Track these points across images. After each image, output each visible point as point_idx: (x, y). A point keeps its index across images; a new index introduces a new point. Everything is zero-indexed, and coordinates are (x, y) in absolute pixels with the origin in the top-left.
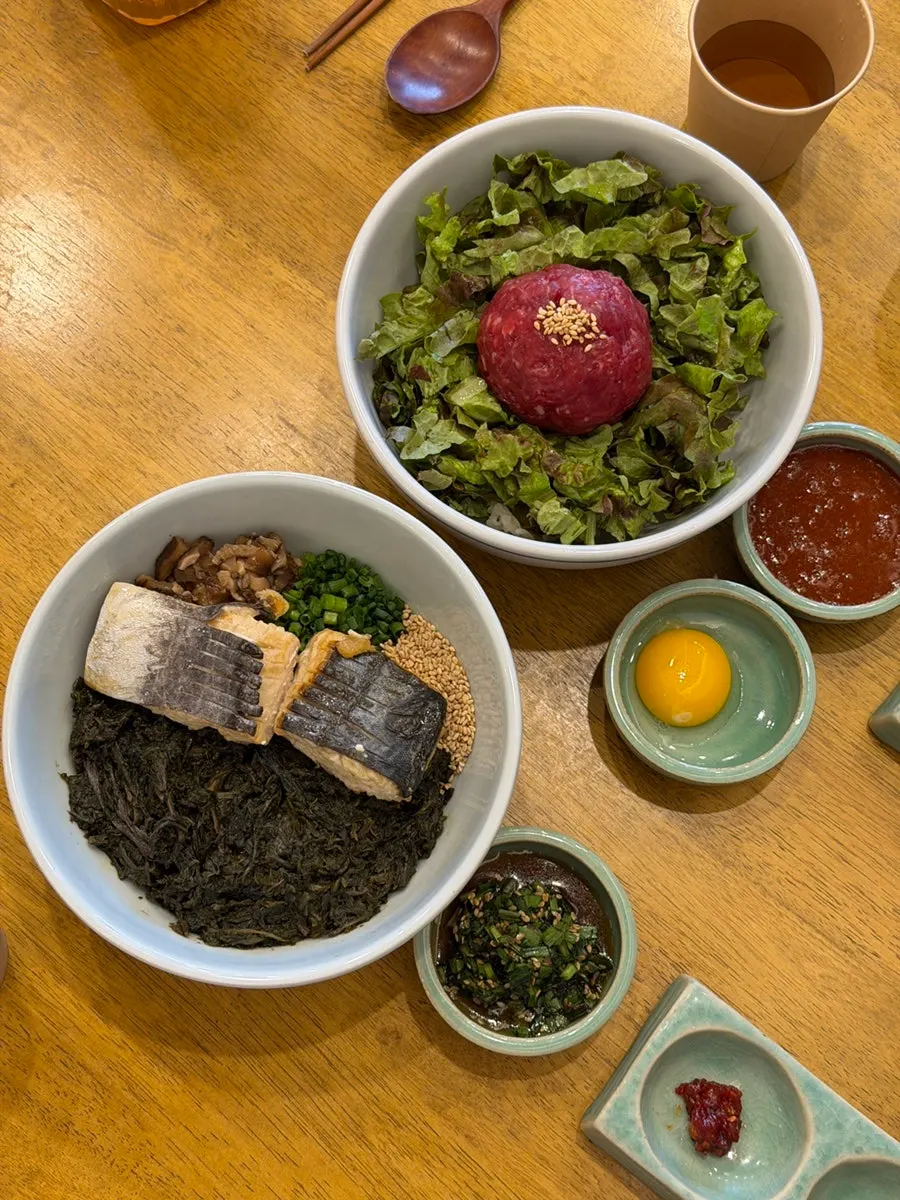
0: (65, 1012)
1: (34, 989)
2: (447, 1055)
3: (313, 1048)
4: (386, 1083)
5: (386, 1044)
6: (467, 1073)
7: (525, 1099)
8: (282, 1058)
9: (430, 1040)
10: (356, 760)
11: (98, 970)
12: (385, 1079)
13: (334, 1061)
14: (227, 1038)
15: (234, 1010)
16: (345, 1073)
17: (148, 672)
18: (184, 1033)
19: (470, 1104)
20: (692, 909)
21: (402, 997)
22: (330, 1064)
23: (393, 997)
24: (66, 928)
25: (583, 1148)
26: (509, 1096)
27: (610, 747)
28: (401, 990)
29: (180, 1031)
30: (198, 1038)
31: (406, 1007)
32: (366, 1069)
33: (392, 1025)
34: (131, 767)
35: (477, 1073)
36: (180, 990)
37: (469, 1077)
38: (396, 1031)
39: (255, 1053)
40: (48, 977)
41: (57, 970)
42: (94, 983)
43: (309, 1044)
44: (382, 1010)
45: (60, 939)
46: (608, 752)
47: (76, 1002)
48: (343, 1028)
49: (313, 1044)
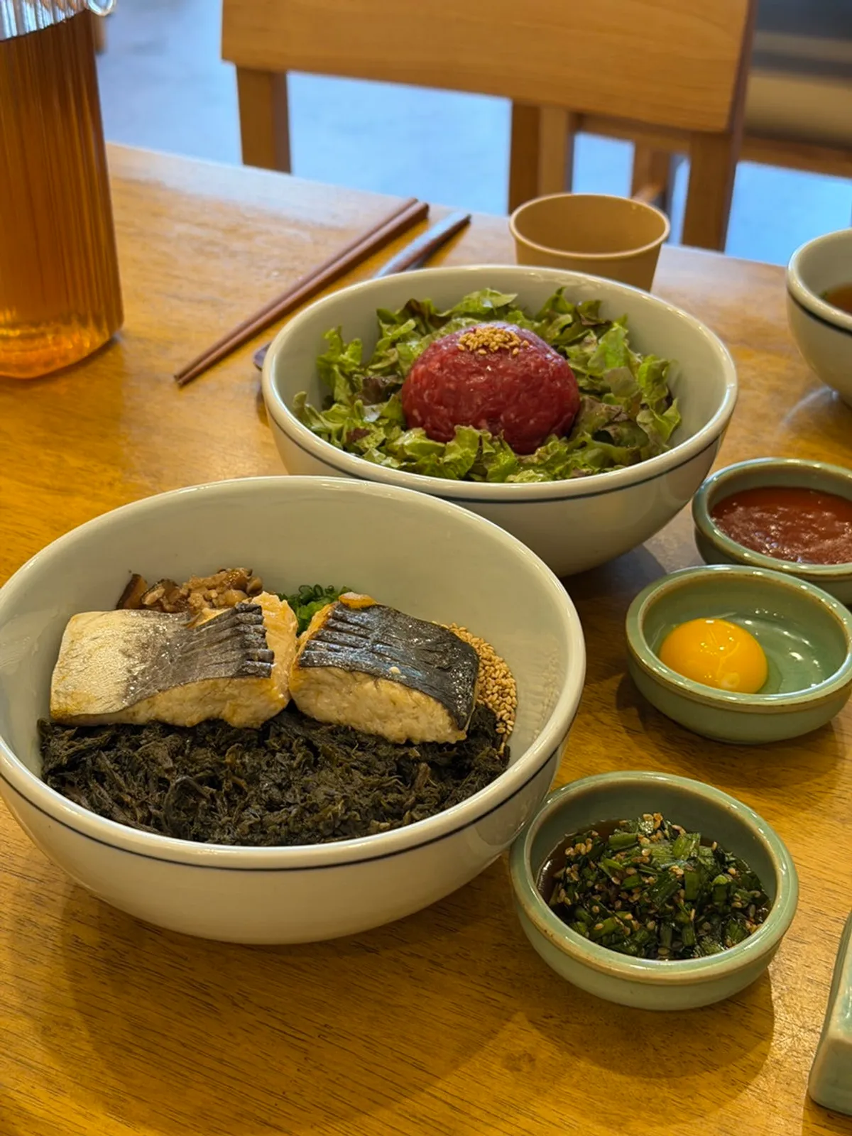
0: (69, 1124)
1: (21, 1109)
2: (605, 1066)
3: (423, 1095)
4: (534, 1113)
5: (519, 1070)
6: (636, 1079)
7: (724, 1090)
8: (384, 1114)
9: (573, 1054)
10: (395, 681)
11: (107, 1072)
12: (532, 1108)
13: (457, 1103)
14: (303, 1109)
15: (305, 1077)
16: (477, 1113)
17: (129, 675)
18: (242, 1115)
19: (656, 1112)
20: (827, 866)
21: (520, 1017)
22: (453, 1108)
23: (508, 1020)
24: (54, 1035)
25: (825, 1127)
26: (704, 1092)
27: (662, 751)
28: (516, 1010)
29: (237, 1114)
30: (264, 1116)
31: (528, 1026)
32: (502, 1103)
33: (520, 1049)
34: (123, 771)
35: (651, 1077)
36: (226, 1070)
37: (641, 1082)
38: (526, 1054)
39: (345, 1117)
40: (40, 1092)
41: (50, 1082)
42: (105, 1085)
43: (417, 1092)
44: (500, 1036)
45: (49, 1048)
46: (662, 755)
47: (84, 1111)
48: (455, 1064)
49: (423, 1090)
